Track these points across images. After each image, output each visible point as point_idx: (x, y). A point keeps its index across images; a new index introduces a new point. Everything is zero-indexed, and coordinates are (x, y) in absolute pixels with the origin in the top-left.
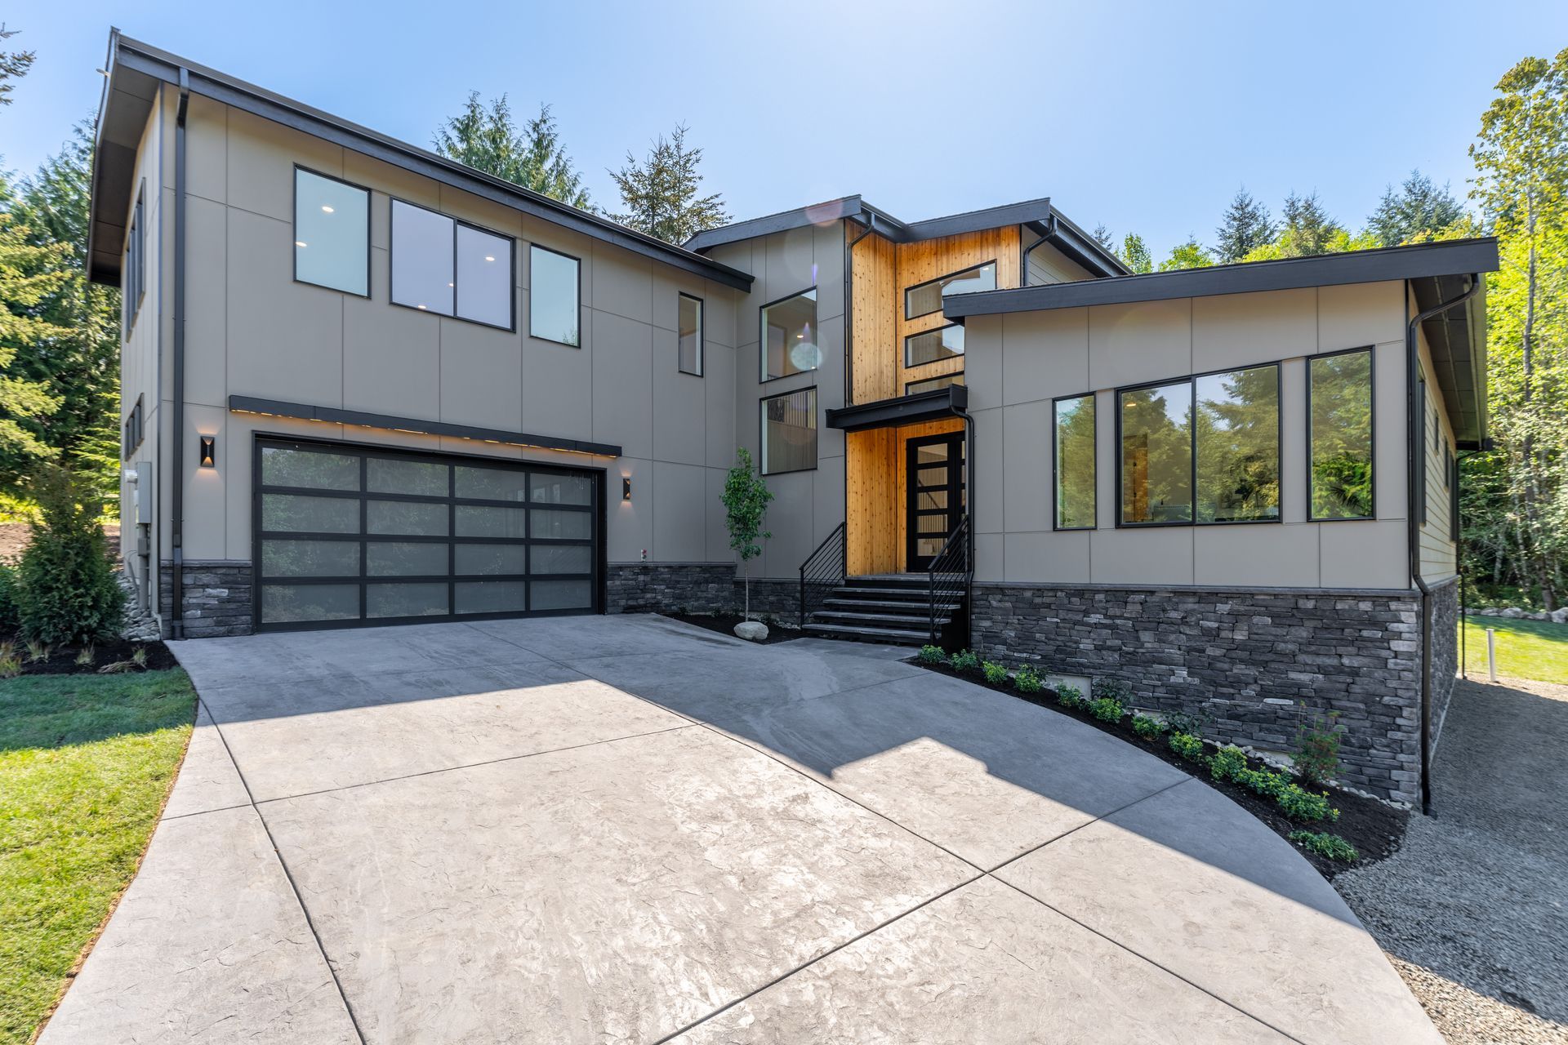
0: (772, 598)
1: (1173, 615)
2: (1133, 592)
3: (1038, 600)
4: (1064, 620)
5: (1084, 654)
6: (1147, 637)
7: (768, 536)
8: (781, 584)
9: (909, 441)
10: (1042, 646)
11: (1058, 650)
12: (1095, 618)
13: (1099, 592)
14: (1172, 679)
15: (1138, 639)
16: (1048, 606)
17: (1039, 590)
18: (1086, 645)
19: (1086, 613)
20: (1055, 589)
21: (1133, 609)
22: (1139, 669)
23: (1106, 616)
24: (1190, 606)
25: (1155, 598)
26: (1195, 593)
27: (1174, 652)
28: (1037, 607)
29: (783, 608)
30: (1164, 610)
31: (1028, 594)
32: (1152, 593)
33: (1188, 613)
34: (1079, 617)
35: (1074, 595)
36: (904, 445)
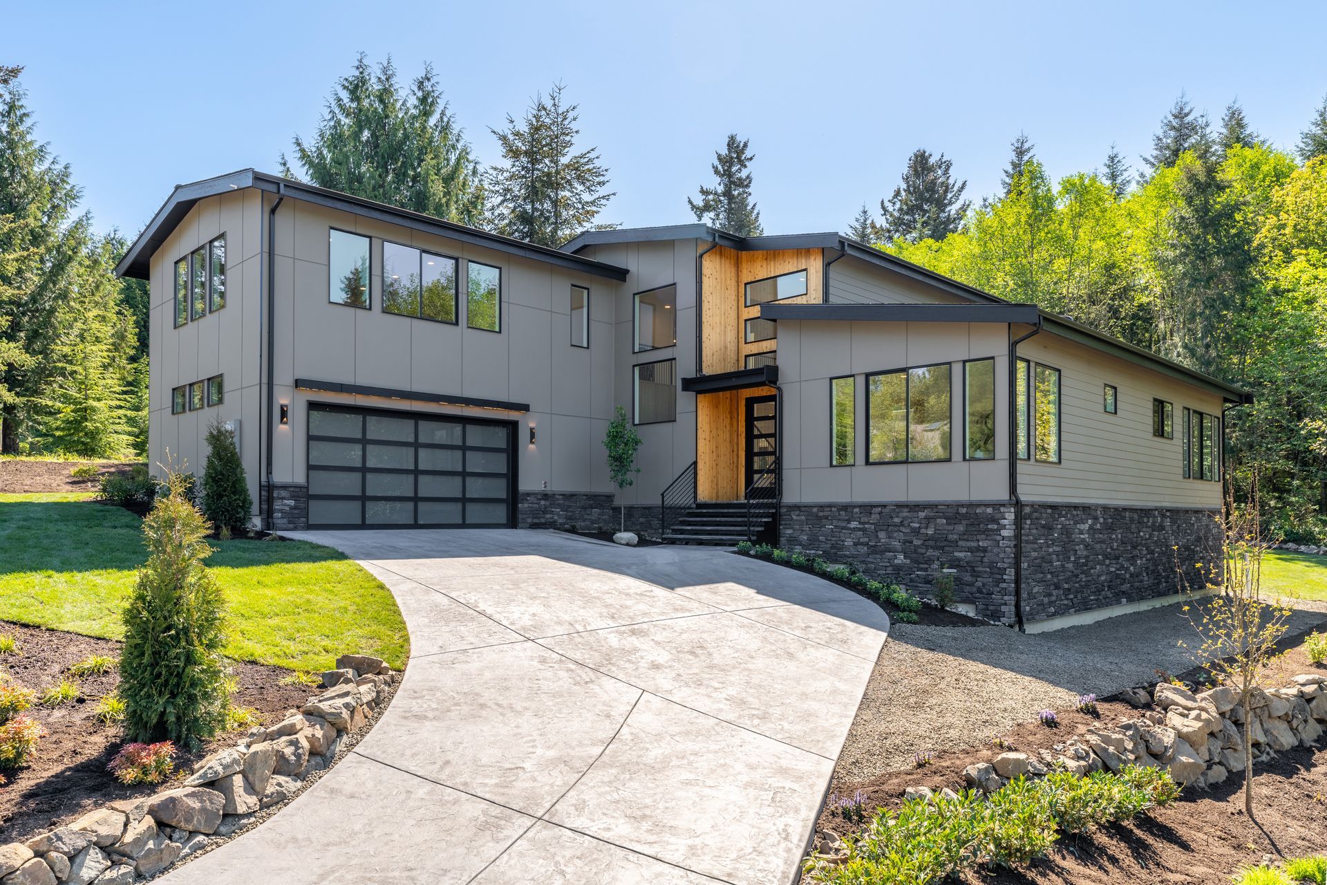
0: (641, 520)
1: (897, 520)
2: (875, 506)
3: (821, 514)
4: (836, 527)
5: (847, 548)
6: (882, 535)
7: (638, 470)
8: (649, 508)
9: (747, 399)
10: (823, 545)
11: (833, 547)
12: (854, 524)
13: (855, 507)
14: (896, 561)
15: (877, 536)
16: (827, 517)
17: (822, 507)
18: (849, 542)
19: (849, 521)
20: (830, 506)
21: (875, 517)
22: (878, 556)
23: (860, 523)
24: (905, 514)
25: (887, 510)
26: (907, 506)
27: (896, 544)
28: (819, 518)
29: (651, 528)
30: (892, 518)
31: (815, 510)
32: (885, 506)
33: (904, 518)
34: (844, 524)
35: (842, 510)
36: (743, 403)
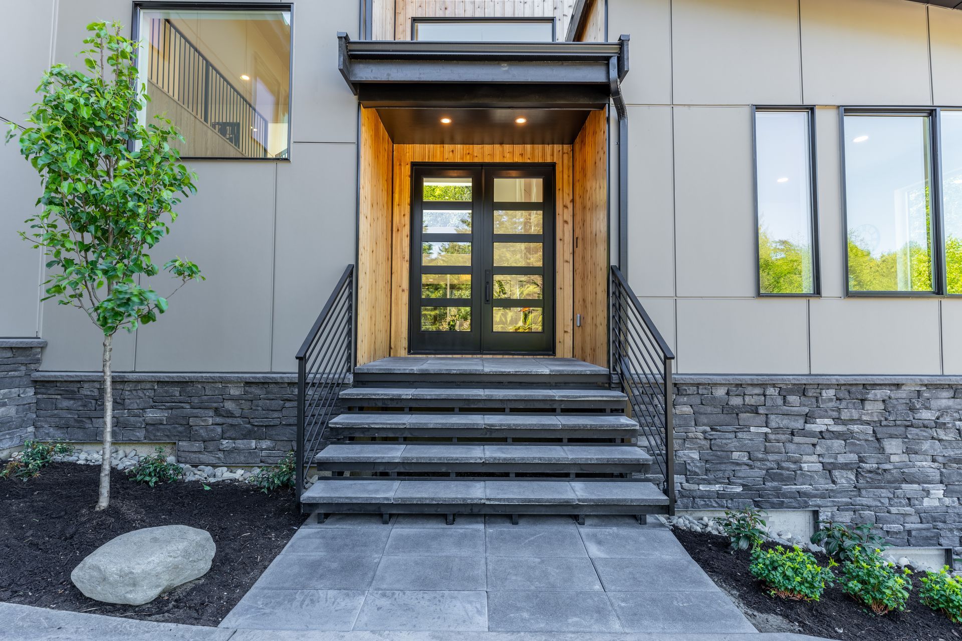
0: (152, 415)
1: (926, 415)
2: (874, 386)
3: (736, 401)
4: (777, 430)
5: (809, 478)
6: (893, 447)
7: (187, 272)
8: (183, 384)
9: (413, 164)
10: (744, 472)
11: (770, 475)
12: (820, 425)
13: (829, 386)
14: (927, 503)
15: (882, 450)
16: (755, 410)
17: (738, 386)
18: (811, 464)
19: (808, 418)
20: (763, 384)
21: (873, 409)
22: (885, 493)
23: (837, 420)
24: (944, 403)
25: (902, 394)
26: (950, 386)
27: (924, 465)
28: (736, 412)
29: (189, 433)
30: (912, 409)
31: (720, 392)
32: (898, 386)
33: (943, 411)
34: (799, 424)
35: (791, 392)
36: (407, 170)
